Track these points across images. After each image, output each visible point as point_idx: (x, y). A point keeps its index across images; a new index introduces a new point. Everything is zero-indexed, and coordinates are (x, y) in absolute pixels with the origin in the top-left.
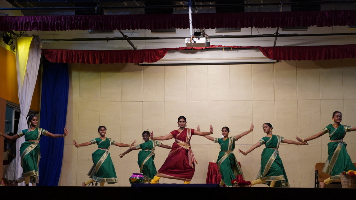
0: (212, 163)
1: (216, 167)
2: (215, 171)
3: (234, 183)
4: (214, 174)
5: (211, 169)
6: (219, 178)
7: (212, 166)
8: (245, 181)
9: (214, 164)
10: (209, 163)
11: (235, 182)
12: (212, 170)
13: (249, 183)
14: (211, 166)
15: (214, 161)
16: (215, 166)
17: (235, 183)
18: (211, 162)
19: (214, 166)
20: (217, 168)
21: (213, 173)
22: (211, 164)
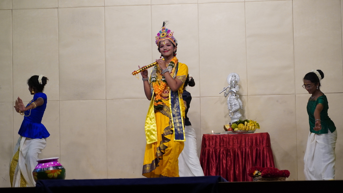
0: (209, 136)
1: (218, 144)
2: (216, 152)
3: (254, 174)
4: (214, 158)
5: (207, 148)
6: (225, 166)
7: (209, 142)
8: (277, 169)
9: (213, 138)
10: (202, 136)
11: (256, 172)
12: (209, 150)
13: (286, 173)
14: (207, 143)
15: (213, 132)
16: (216, 142)
17: (257, 174)
18: (206, 133)
19: (214, 142)
20: (220, 146)
21: (212, 157)
22: (207, 139)
